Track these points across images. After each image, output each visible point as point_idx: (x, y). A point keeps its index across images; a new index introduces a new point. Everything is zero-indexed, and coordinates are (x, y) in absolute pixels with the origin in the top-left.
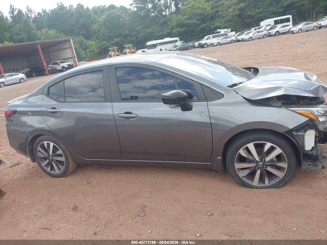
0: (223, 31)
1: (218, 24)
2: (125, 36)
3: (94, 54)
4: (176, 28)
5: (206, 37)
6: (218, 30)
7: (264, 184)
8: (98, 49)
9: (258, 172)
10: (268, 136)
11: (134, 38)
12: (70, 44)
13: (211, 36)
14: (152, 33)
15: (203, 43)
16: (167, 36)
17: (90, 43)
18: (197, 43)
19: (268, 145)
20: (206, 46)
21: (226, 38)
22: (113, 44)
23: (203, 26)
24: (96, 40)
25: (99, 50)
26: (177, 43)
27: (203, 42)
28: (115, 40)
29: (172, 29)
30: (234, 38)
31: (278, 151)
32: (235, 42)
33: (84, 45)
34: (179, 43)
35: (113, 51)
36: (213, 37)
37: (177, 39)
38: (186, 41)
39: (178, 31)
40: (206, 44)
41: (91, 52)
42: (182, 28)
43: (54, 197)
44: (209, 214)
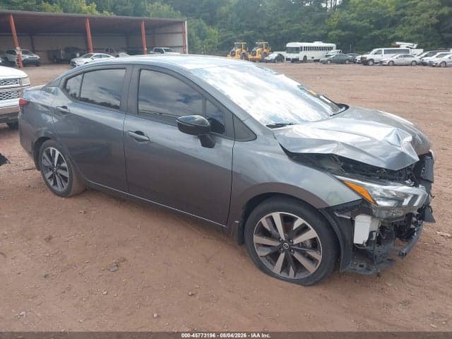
0: (404, 46)
1: (399, 33)
2: (261, 30)
3: (213, 47)
4: (336, 29)
5: (375, 50)
6: (398, 43)
7: (288, 274)
8: (219, 41)
9: (282, 256)
10: (301, 209)
11: (273, 34)
12: (184, 28)
13: (383, 49)
14: (299, 31)
15: (368, 59)
16: (319, 40)
17: (213, 31)
18: (360, 56)
19: (299, 222)
20: (371, 63)
21: (405, 56)
22: (241, 38)
23: (377, 32)
24: (220, 28)
25: (221, 43)
26: (332, 51)
27: (368, 56)
28: (246, 32)
29: (330, 30)
30: (417, 59)
31: (312, 233)
32: (417, 64)
33: (202, 32)
34: (334, 53)
35: (239, 48)
36: (386, 52)
37: (333, 45)
38: (345, 51)
39: (337, 35)
40: (372, 60)
41: (210, 43)
42: (343, 30)
43: (38, 219)
44: (190, 293)
